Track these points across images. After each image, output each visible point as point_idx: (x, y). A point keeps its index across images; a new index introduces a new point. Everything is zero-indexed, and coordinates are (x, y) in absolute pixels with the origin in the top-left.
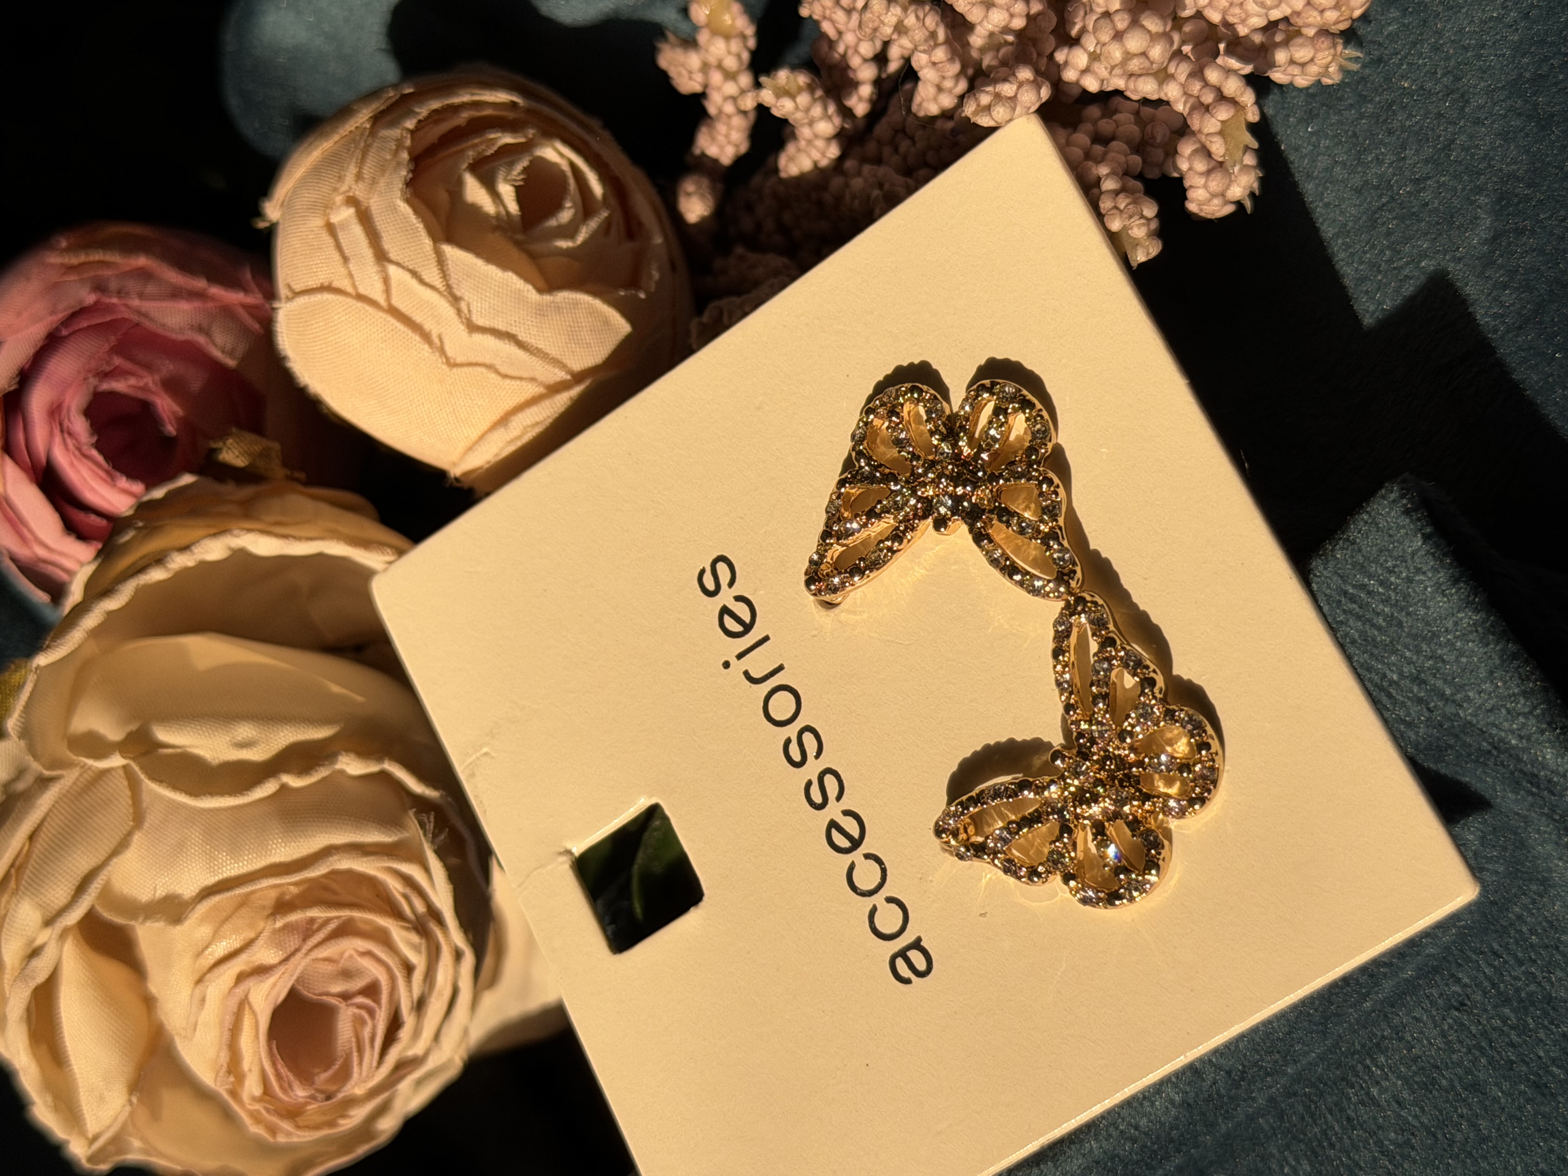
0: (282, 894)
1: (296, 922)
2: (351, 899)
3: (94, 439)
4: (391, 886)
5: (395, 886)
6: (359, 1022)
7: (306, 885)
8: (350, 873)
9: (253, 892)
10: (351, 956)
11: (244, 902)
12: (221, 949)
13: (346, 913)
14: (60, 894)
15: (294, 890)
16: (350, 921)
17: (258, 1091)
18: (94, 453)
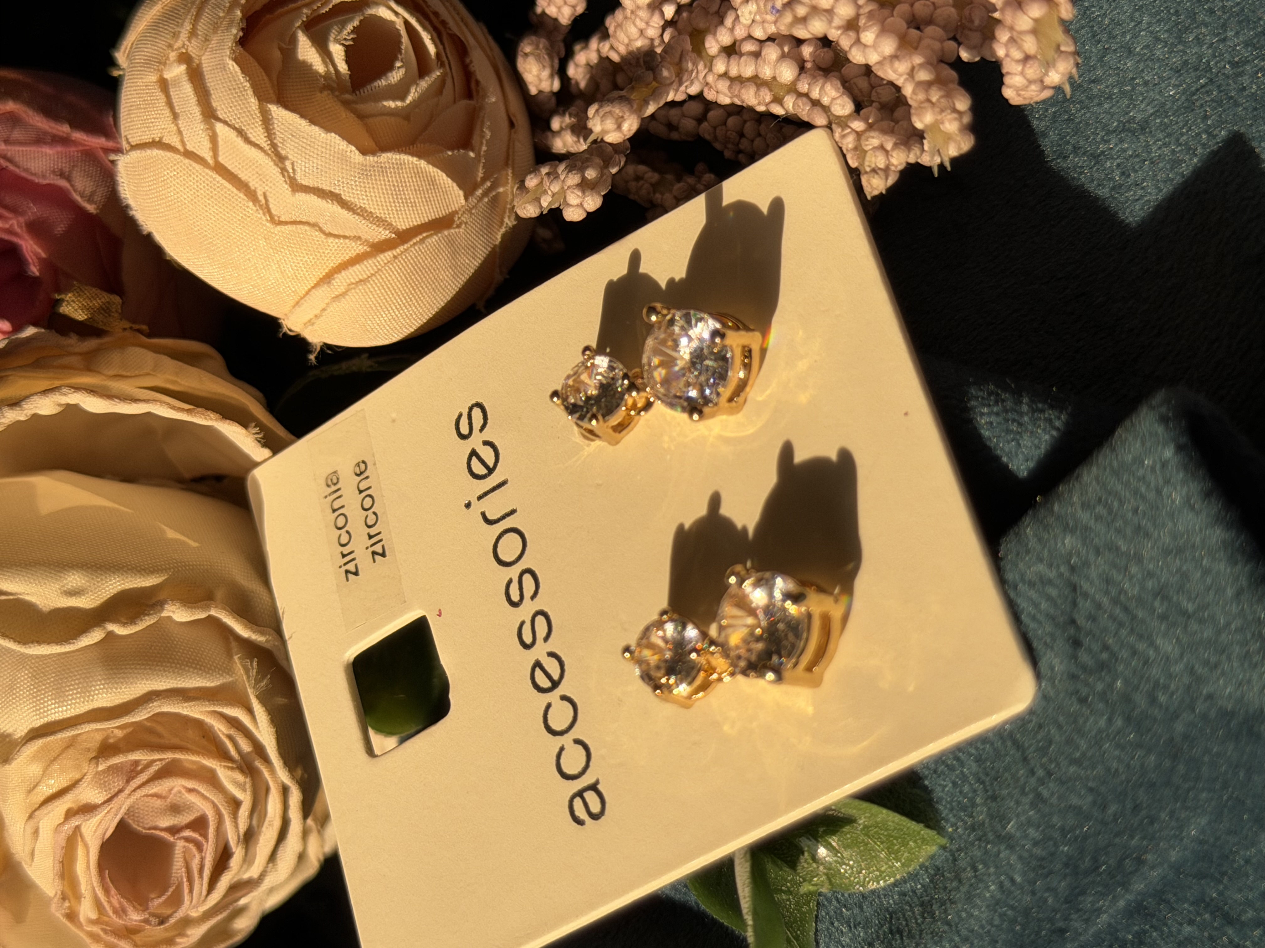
0: (107, 738)
1: (121, 763)
4: (216, 728)
5: (220, 728)
6: (188, 856)
7: (131, 729)
9: (80, 734)
10: (179, 794)
11: (71, 744)
13: (169, 756)
15: (119, 733)
16: (176, 762)
17: (92, 914)
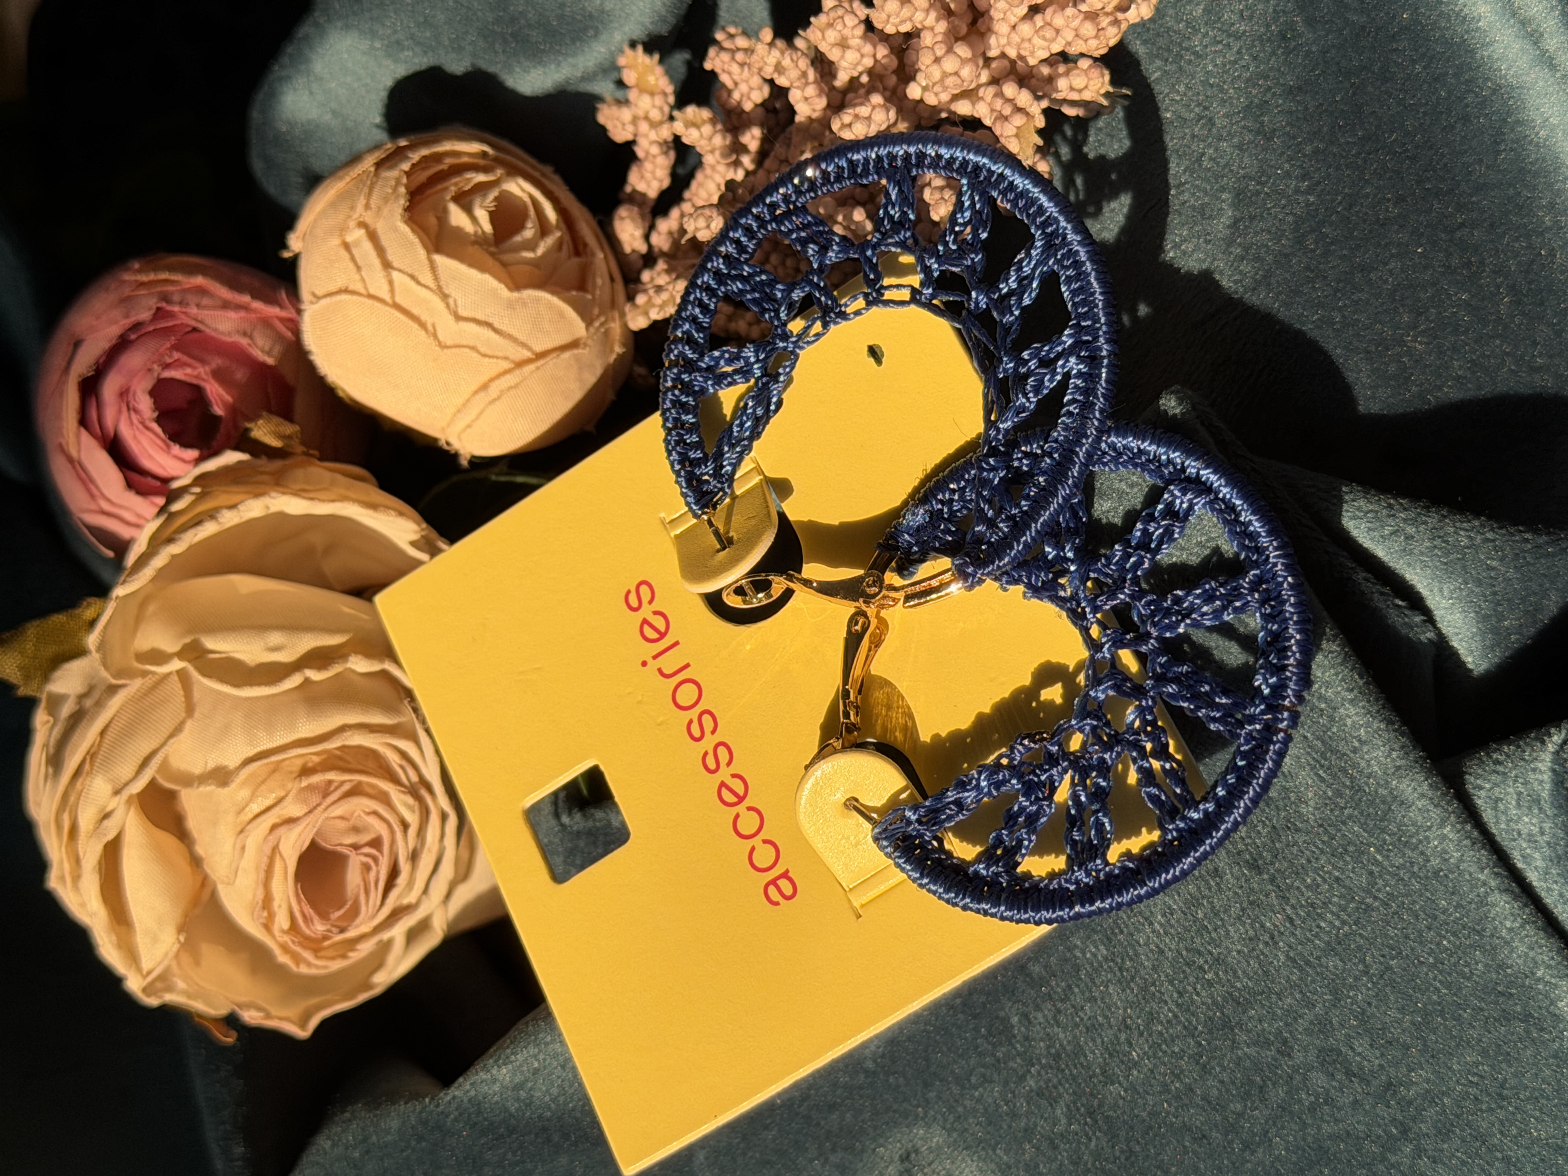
0: (307, 761)
1: (318, 782)
2: (361, 767)
3: (156, 414)
4: (390, 758)
5: (394, 759)
6: (367, 868)
7: (324, 757)
8: (359, 747)
9: (284, 760)
10: (359, 816)
11: (277, 767)
12: (256, 807)
13: (357, 778)
14: (126, 770)
15: (316, 758)
16: (360, 783)
17: (286, 925)
18: (155, 426)
